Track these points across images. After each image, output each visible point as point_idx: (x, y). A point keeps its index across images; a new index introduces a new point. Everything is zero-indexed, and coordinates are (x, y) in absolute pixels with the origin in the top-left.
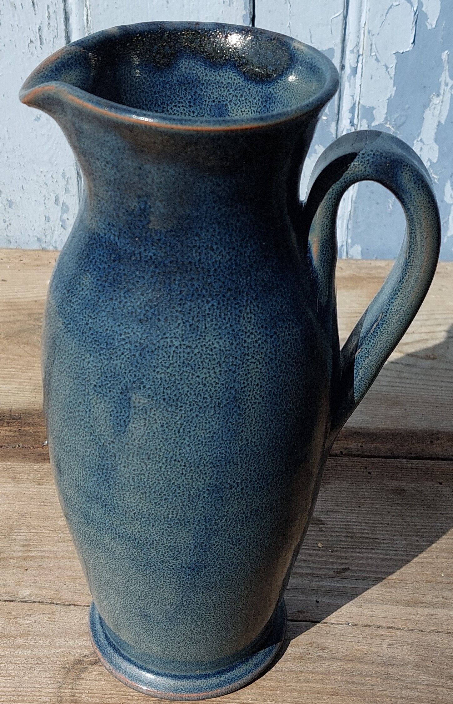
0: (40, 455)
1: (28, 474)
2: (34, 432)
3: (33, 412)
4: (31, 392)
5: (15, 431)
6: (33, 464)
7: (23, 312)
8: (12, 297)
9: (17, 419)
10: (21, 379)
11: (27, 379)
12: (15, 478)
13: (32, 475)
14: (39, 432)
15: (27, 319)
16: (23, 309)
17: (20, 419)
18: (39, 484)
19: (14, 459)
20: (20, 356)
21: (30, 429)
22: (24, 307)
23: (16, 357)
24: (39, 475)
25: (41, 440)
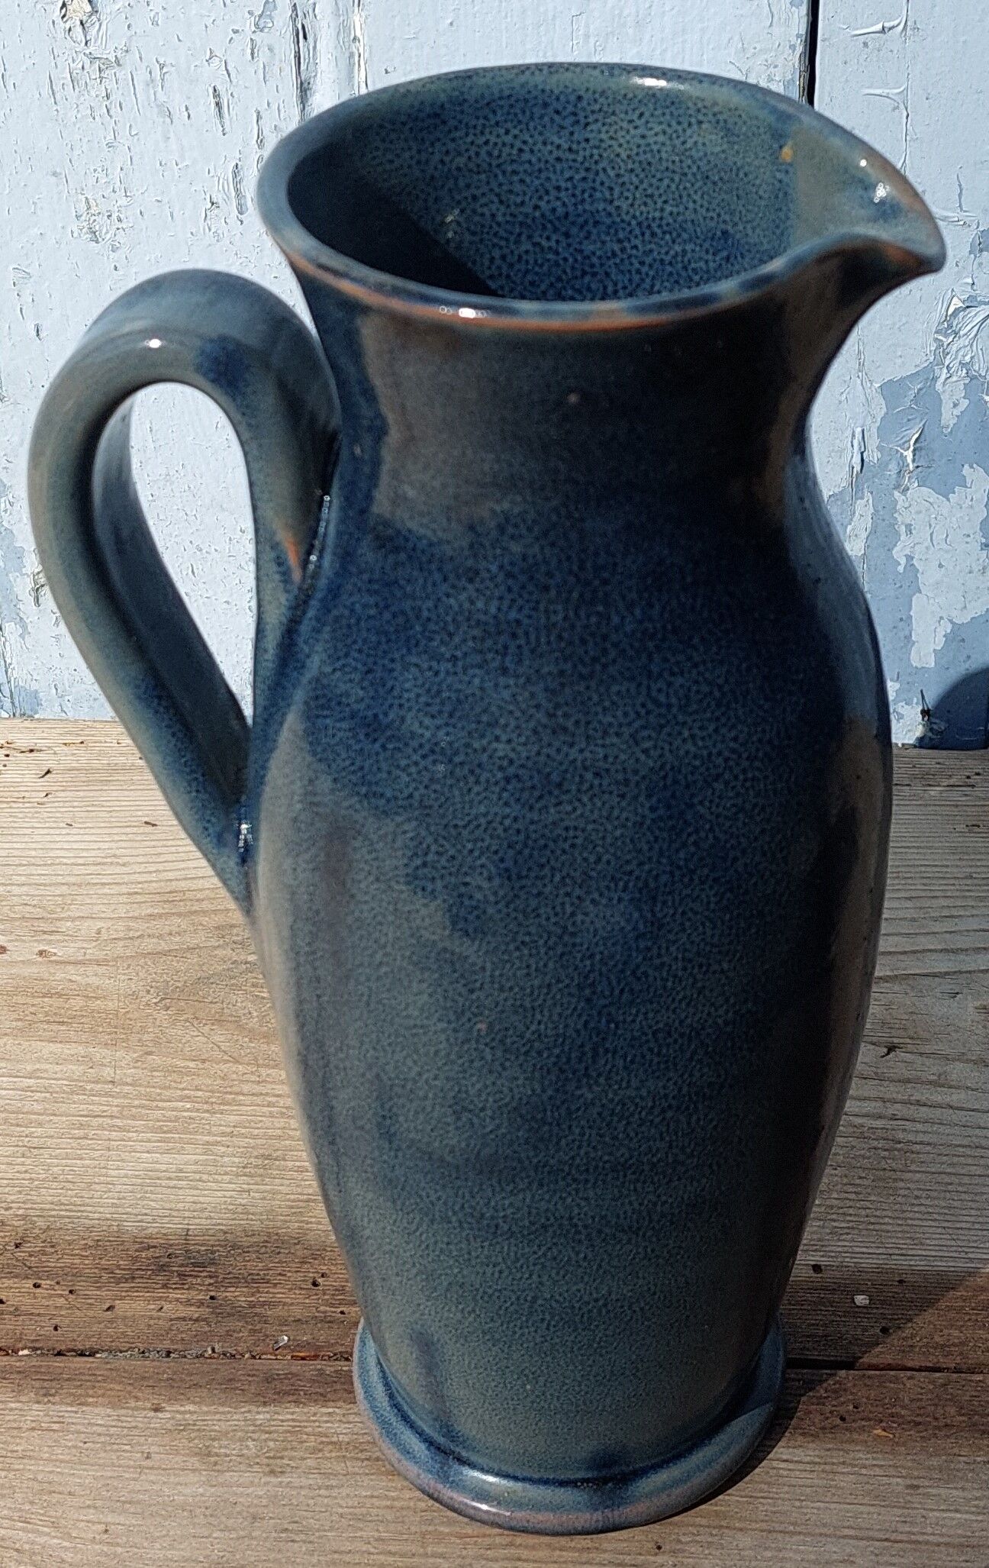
0: (269, 1379)
1: (241, 1440)
2: (252, 1305)
3: (246, 1241)
4: (237, 1175)
5: (201, 1304)
6: (253, 1408)
7: (205, 920)
8: (171, 875)
9: (203, 1265)
10: (209, 1133)
11: (223, 1134)
12: (209, 1455)
13: (250, 1443)
14: (263, 1304)
15: (214, 942)
16: (204, 912)
17: (213, 1262)
18: (272, 1472)
19: (205, 1393)
20: (204, 1061)
21: (238, 1296)
22: (205, 905)
23: (192, 1064)
24: (271, 1444)
25: (270, 1330)
